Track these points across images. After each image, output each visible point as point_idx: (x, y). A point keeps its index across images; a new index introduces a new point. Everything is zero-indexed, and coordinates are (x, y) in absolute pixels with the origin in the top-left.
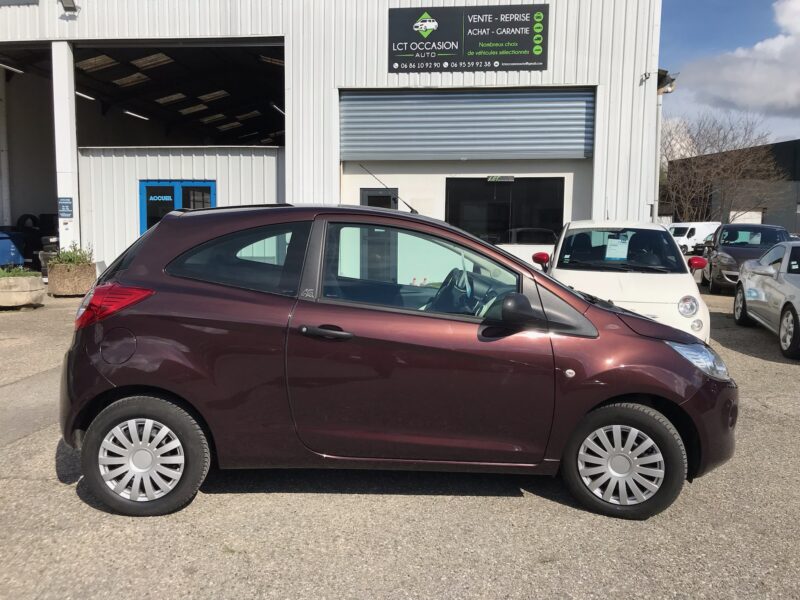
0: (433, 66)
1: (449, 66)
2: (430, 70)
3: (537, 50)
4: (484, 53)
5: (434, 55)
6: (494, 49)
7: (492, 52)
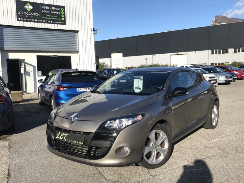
0: (32, 20)
1: (37, 21)
2: (31, 22)
3: (63, 19)
4: (48, 18)
5: (32, 17)
6: (51, 17)
7: (50, 18)
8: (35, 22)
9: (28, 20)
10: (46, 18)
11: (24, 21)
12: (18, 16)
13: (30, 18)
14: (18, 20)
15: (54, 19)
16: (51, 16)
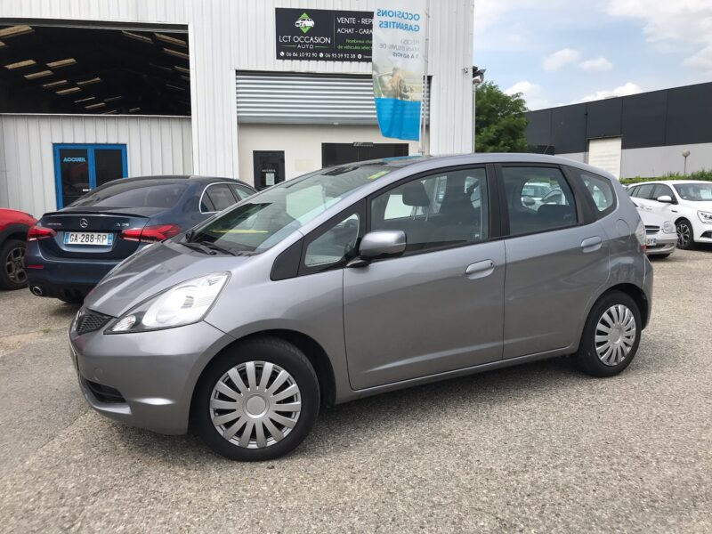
0: (311, 55)
1: (324, 56)
2: (310, 59)
4: (351, 48)
5: (312, 47)
6: (358, 44)
7: (356, 48)
8: (318, 59)
9: (302, 55)
10: (347, 47)
11: (292, 58)
12: (280, 47)
13: (308, 50)
14: (279, 57)
15: (367, 48)
16: (359, 41)
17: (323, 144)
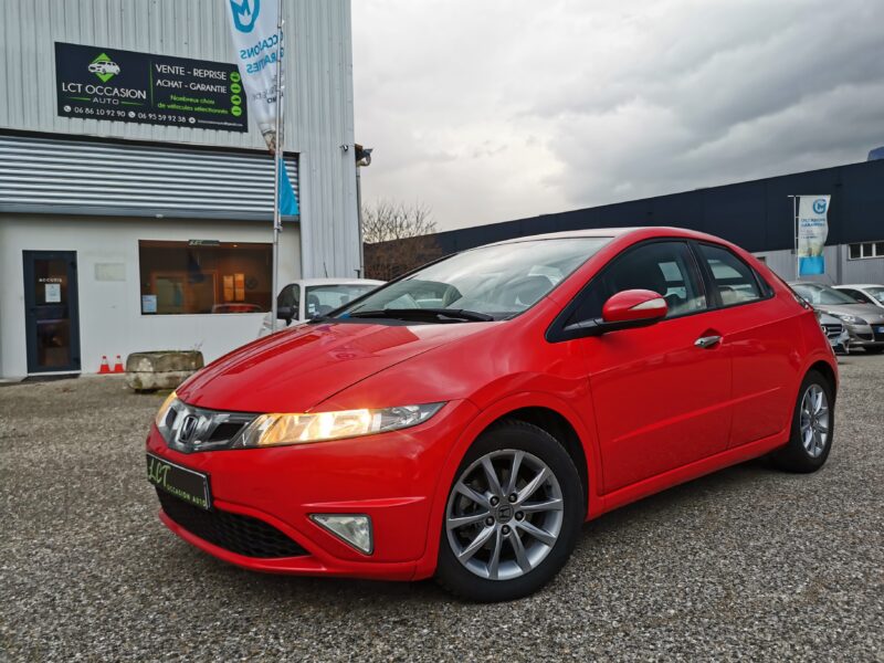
0: (116, 114)
1: (137, 116)
2: (113, 119)
3: (236, 111)
4: (178, 107)
5: (116, 102)
6: (189, 104)
7: (186, 108)
8: (127, 119)
9: (101, 112)
10: (173, 106)
11: (84, 116)
12: (63, 99)
13: (111, 107)
14: (61, 113)
15: (204, 110)
16: (191, 100)
17: (140, 242)
